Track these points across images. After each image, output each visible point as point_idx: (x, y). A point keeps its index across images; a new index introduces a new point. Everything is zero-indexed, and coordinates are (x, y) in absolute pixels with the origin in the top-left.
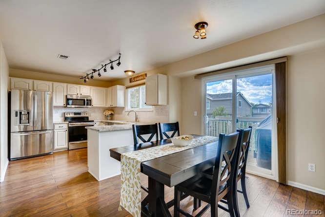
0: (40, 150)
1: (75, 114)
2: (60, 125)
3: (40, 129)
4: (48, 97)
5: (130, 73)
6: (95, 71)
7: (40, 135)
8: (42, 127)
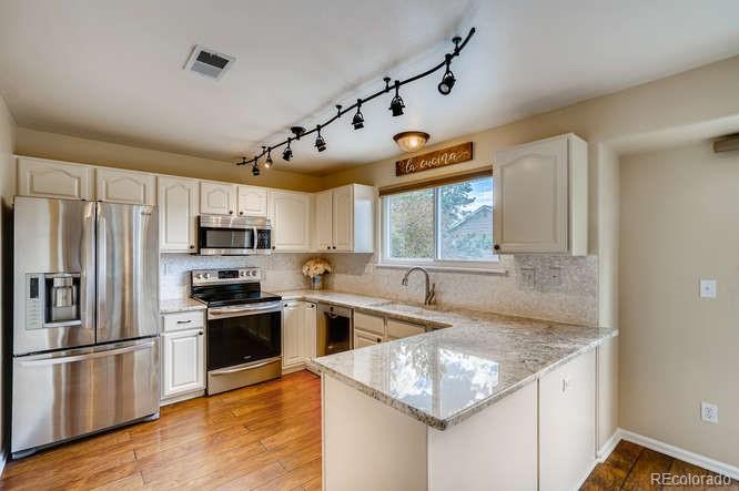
0: (118, 411)
1: (223, 274)
2: (181, 317)
3: (115, 335)
4: (140, 223)
5: (414, 142)
6: (299, 132)
7: (119, 357)
8: (123, 329)
